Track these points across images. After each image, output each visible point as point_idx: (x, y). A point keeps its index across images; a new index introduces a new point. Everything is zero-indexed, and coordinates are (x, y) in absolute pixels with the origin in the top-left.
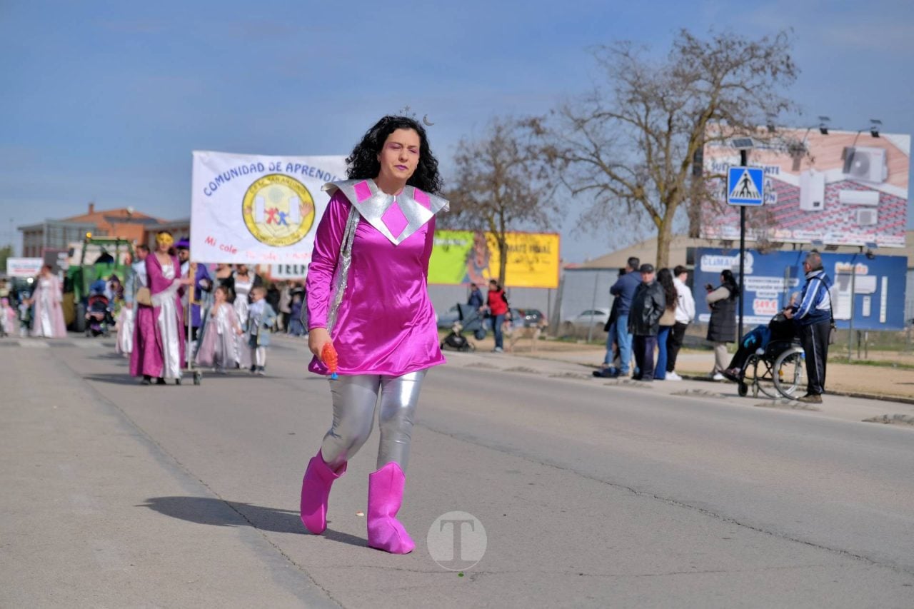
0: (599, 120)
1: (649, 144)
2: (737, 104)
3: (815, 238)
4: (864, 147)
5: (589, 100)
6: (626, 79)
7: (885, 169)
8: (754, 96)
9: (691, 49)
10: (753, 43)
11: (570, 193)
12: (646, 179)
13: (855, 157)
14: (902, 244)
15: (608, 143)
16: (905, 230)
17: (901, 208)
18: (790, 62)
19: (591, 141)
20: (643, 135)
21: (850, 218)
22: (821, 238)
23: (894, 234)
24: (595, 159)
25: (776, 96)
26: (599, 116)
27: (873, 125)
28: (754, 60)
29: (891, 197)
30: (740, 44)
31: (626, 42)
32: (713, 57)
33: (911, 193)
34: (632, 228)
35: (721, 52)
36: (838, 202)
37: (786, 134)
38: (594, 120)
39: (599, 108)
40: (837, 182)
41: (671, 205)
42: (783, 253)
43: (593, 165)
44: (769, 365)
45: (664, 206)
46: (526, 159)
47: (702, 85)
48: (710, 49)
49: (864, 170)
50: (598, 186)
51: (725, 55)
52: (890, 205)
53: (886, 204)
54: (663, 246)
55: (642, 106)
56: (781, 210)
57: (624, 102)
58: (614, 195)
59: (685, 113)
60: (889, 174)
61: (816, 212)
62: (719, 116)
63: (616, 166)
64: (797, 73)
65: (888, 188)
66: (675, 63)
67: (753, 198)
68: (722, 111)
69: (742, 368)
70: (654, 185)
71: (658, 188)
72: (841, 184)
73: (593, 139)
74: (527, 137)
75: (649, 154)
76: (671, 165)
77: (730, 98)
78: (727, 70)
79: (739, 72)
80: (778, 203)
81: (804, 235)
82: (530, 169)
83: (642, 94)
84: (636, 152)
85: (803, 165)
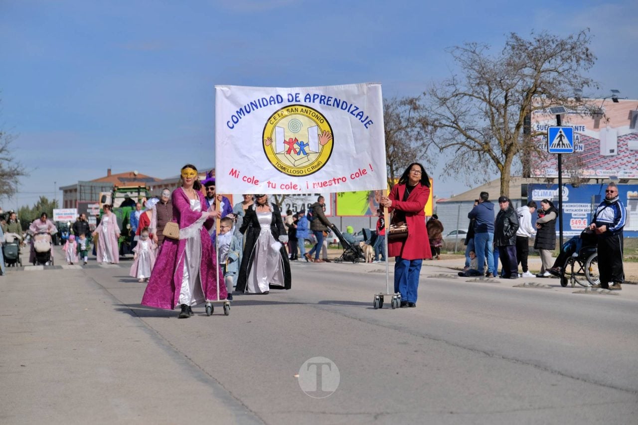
0: (457, 98)
1: (492, 114)
2: (553, 83)
3: (612, 175)
5: (449, 85)
6: (474, 69)
8: (565, 77)
9: (518, 46)
10: (563, 41)
11: (439, 149)
12: (491, 138)
15: (464, 114)
18: (589, 52)
19: (451, 113)
20: (488, 107)
21: (636, 160)
22: (616, 175)
24: (454, 125)
25: (580, 77)
26: (457, 95)
28: (564, 52)
30: (553, 43)
31: (473, 44)
32: (534, 51)
34: (483, 172)
35: (540, 48)
36: (627, 149)
37: (588, 103)
38: (453, 98)
39: (456, 90)
40: (626, 135)
41: (509, 155)
42: (589, 186)
43: (453, 129)
44: (582, 264)
45: (504, 156)
46: (407, 127)
47: (527, 71)
48: (532, 45)
50: (457, 144)
51: (542, 49)
54: (505, 184)
55: (487, 88)
56: (587, 156)
57: (473, 85)
58: (469, 150)
59: (517, 91)
61: (612, 156)
62: (540, 92)
63: (470, 129)
64: (594, 60)
66: (508, 57)
67: (566, 148)
68: (543, 88)
69: (563, 267)
70: (497, 142)
71: (500, 143)
72: (629, 137)
73: (453, 111)
74: (408, 112)
75: (493, 120)
76: (508, 127)
77: (548, 79)
78: (545, 60)
79: (553, 61)
80: (584, 151)
81: (604, 173)
82: (410, 134)
83: (486, 79)
84: (483, 119)
85: (601, 124)
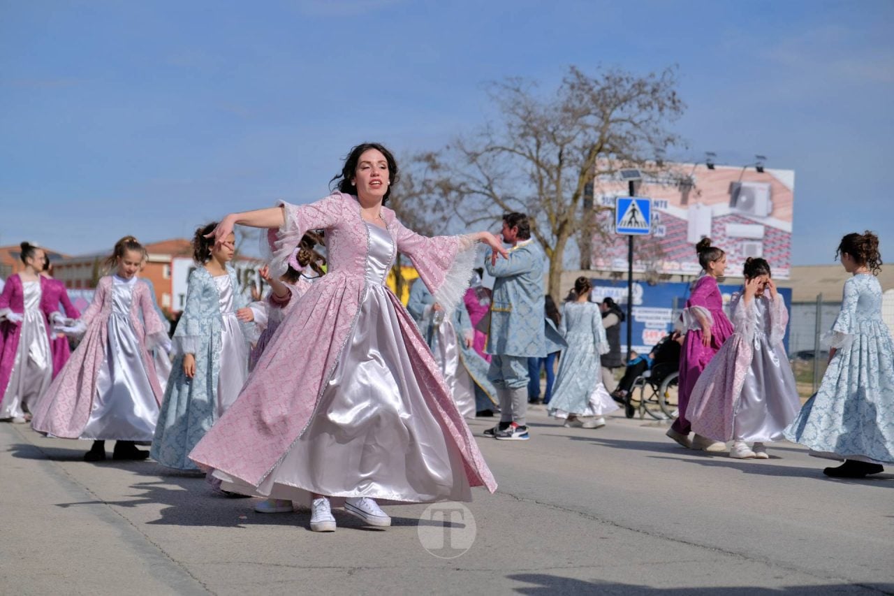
0: (492, 153)
1: (541, 178)
2: (625, 138)
4: (750, 182)
5: (482, 135)
6: (517, 114)
7: (770, 203)
8: (642, 131)
9: (580, 84)
10: (641, 80)
11: (464, 225)
12: (538, 211)
13: (742, 191)
14: (787, 276)
15: (501, 176)
16: (789, 262)
17: (786, 241)
18: (676, 98)
19: (484, 174)
20: (535, 168)
21: (736, 251)
23: (779, 267)
24: (487, 192)
25: (664, 131)
27: (758, 161)
28: (641, 96)
29: (776, 231)
30: (628, 82)
31: (517, 78)
32: (601, 93)
33: (794, 227)
35: (609, 88)
36: (724, 236)
37: (674, 168)
38: (487, 154)
39: (492, 142)
40: (724, 216)
41: (562, 236)
42: (671, 285)
43: (485, 197)
44: (656, 387)
45: (555, 237)
46: (421, 192)
47: (591, 120)
48: (599, 85)
49: (750, 204)
50: (491, 217)
51: (613, 90)
52: (775, 238)
53: (771, 238)
54: (555, 277)
55: (533, 141)
56: (669, 243)
57: (516, 136)
59: (575, 148)
60: (774, 208)
62: (608, 150)
63: (510, 198)
64: (682, 108)
65: (773, 222)
66: (563, 98)
67: (640, 228)
68: (611, 145)
69: (629, 390)
70: (546, 218)
71: (549, 219)
72: (727, 218)
73: (486, 172)
74: (423, 172)
75: (541, 187)
76: (562, 198)
77: (618, 133)
78: (616, 106)
79: (626, 107)
80: (666, 236)
81: (692, 267)
82: (426, 203)
83: (533, 129)
84: (528, 185)
85: (691, 200)
